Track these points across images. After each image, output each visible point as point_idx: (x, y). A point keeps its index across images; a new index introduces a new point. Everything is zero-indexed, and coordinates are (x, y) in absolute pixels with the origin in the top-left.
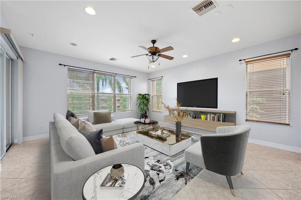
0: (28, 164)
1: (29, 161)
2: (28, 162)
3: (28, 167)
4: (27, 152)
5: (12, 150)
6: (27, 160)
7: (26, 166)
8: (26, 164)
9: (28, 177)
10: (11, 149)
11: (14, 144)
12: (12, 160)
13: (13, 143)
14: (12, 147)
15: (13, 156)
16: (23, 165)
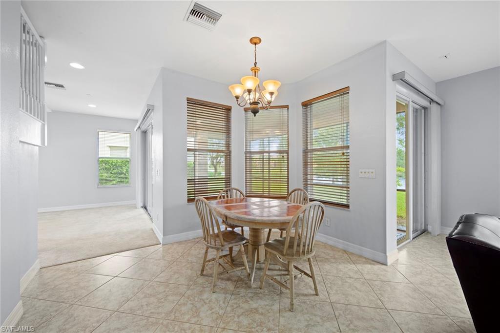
0: (430, 268)
1: (433, 266)
2: (431, 265)
3: (427, 273)
4: (438, 251)
5: (422, 240)
6: (432, 263)
7: (425, 269)
8: (427, 267)
9: (419, 285)
10: (421, 237)
11: (428, 232)
12: (415, 252)
13: (427, 230)
14: (424, 235)
15: (417, 248)
16: (422, 266)
